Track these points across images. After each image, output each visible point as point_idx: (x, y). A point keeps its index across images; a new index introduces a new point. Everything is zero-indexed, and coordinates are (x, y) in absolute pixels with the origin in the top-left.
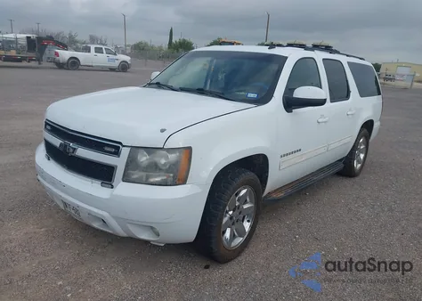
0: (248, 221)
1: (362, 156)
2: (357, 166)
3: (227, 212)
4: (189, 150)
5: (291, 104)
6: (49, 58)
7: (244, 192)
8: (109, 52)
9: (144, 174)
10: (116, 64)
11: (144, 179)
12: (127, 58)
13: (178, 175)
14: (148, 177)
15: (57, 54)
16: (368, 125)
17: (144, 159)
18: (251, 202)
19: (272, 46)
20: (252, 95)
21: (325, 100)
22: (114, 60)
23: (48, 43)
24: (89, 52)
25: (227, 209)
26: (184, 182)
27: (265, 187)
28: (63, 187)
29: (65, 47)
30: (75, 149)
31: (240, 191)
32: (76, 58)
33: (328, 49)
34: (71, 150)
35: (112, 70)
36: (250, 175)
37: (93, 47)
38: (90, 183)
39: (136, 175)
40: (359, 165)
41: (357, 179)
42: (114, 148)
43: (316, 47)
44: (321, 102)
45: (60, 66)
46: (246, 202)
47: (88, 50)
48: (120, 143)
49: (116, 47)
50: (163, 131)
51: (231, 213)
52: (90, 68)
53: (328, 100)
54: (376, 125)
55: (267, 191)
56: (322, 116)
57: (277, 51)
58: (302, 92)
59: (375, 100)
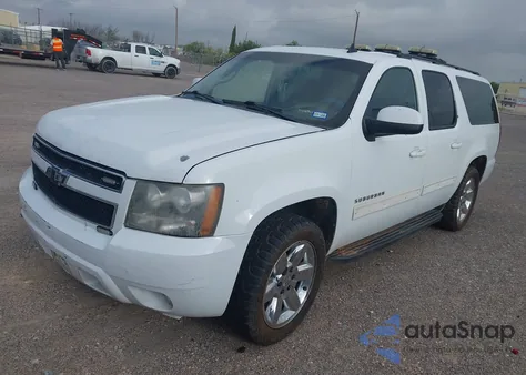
0: (305, 289)
1: (468, 204)
2: (460, 216)
3: (273, 276)
4: (221, 187)
5: (373, 129)
6: (78, 57)
7: (299, 248)
8: (153, 52)
9: (153, 218)
10: (161, 68)
11: (154, 226)
12: (176, 62)
13: (203, 222)
14: (159, 224)
15: (89, 52)
16: (479, 163)
17: (156, 197)
18: (310, 262)
19: (352, 49)
20: (318, 115)
21: (422, 126)
22: (159, 63)
23: (79, 38)
24: (129, 51)
25: (275, 270)
26: (210, 232)
27: (331, 242)
28: (48, 228)
29: (99, 44)
30: (64, 178)
31: (294, 248)
32: (111, 58)
33: (430, 57)
34: (60, 179)
35: (157, 75)
36: (310, 227)
37: (133, 46)
38: (83, 226)
39: (144, 219)
40: (463, 216)
41: (459, 234)
42: (115, 180)
43: (414, 54)
44: (416, 130)
45: (92, 67)
46: (302, 262)
47: (128, 49)
48: (123, 173)
49: (165, 48)
50: (184, 159)
51: (280, 276)
52: (129, 72)
53: (426, 126)
54: (490, 163)
55: (334, 247)
56: (417, 148)
57: (359, 56)
58: (389, 114)
59: (491, 130)
